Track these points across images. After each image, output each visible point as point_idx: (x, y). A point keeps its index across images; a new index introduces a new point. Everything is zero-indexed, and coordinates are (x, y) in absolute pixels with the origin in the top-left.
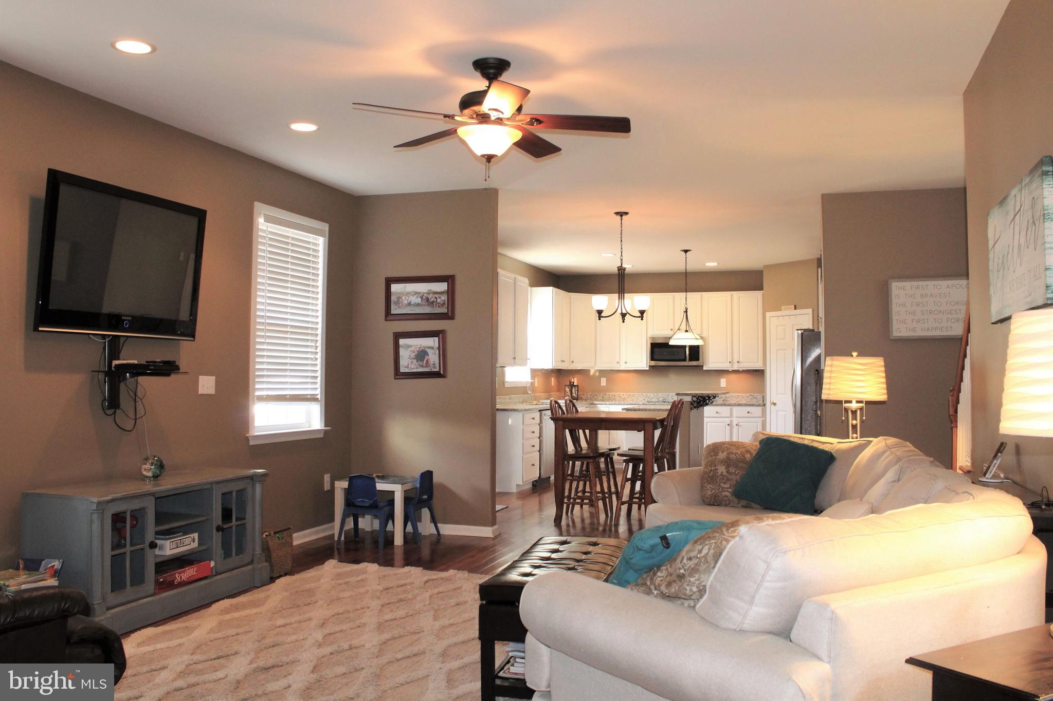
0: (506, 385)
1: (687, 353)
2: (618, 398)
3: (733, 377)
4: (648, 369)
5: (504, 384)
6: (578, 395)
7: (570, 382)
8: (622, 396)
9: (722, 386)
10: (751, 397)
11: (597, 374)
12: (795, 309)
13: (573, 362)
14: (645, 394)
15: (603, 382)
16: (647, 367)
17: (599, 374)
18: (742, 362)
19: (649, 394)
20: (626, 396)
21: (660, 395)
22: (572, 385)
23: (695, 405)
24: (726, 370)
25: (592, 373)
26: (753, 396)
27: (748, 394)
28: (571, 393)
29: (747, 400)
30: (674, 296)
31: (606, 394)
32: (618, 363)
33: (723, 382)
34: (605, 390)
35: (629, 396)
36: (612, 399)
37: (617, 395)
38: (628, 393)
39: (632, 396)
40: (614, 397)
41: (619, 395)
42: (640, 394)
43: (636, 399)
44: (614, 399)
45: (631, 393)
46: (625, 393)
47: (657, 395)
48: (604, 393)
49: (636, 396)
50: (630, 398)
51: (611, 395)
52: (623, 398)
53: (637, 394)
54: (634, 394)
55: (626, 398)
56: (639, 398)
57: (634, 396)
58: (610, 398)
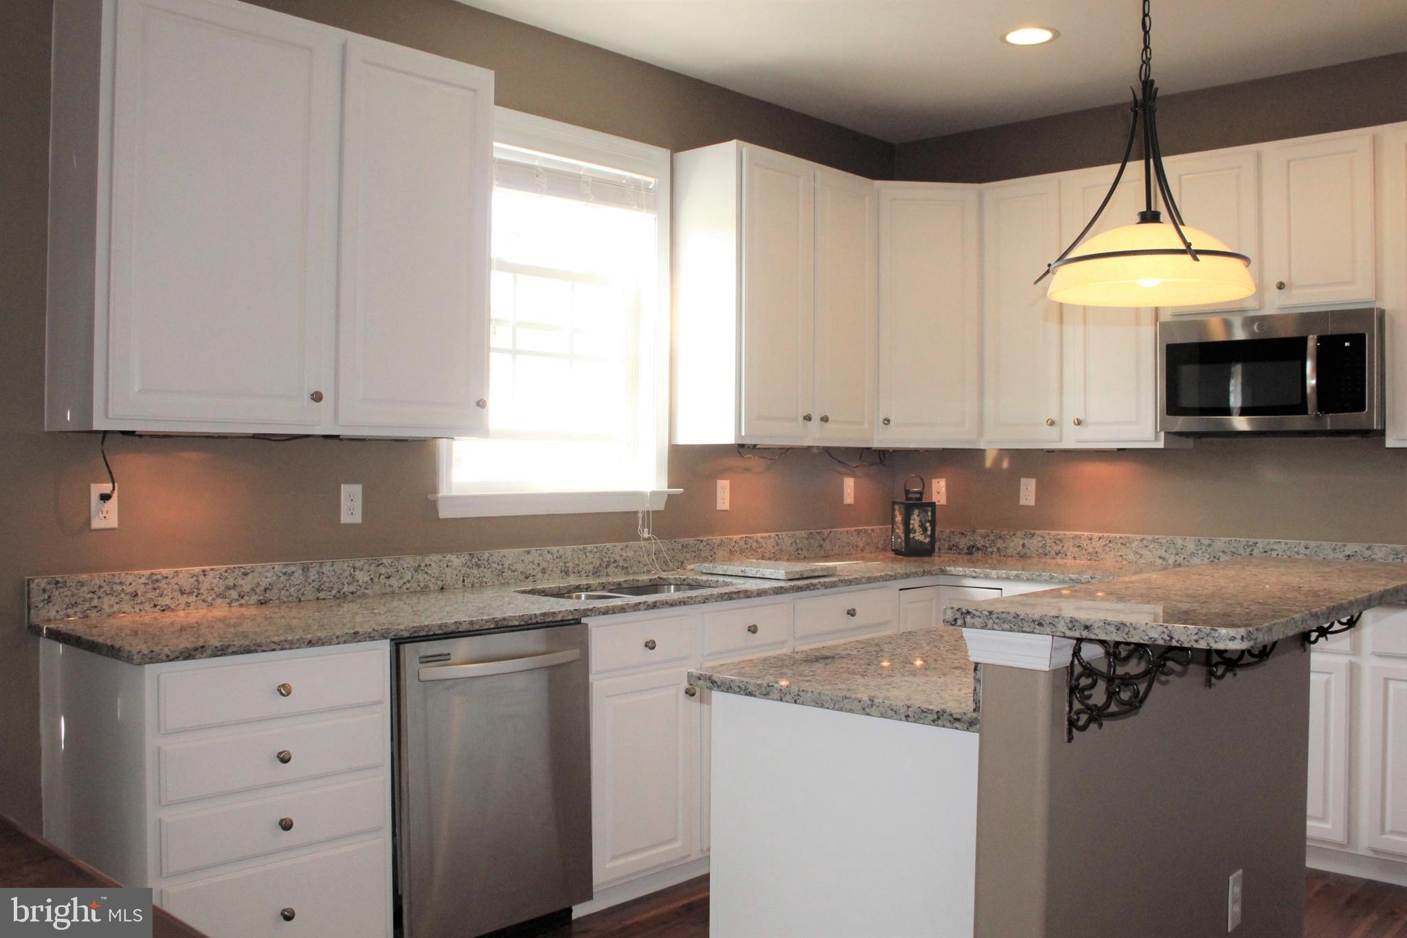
0: (443, 514)
1: (1311, 382)
2: (1069, 546)
4: (1160, 444)
5: (433, 506)
6: (932, 536)
7: (907, 492)
8: (1084, 543)
11: (1005, 465)
13: (887, 421)
14: (1164, 539)
15: (1028, 492)
16: (1157, 438)
17: (1011, 464)
19: (1179, 541)
20: (1098, 545)
22: (917, 503)
23: (1098, 696)
25: (988, 463)
28: (908, 530)
31: (1033, 535)
32: (1052, 423)
34: (1031, 521)
35: (1111, 545)
36: (1053, 553)
37: (1071, 541)
38: (1105, 535)
39: (1119, 545)
40: (1060, 548)
41: (1077, 542)
42: (1150, 537)
43: (1132, 557)
44: (1059, 552)
45: (1118, 535)
46: (1096, 535)
47: (1209, 545)
48: (1028, 531)
49: (1134, 546)
50: (1112, 552)
51: (1051, 539)
52: (1091, 550)
53: (1138, 537)
54: (1128, 538)
55: (1100, 551)
56: (1143, 552)
57: (1128, 545)
58: (1048, 548)
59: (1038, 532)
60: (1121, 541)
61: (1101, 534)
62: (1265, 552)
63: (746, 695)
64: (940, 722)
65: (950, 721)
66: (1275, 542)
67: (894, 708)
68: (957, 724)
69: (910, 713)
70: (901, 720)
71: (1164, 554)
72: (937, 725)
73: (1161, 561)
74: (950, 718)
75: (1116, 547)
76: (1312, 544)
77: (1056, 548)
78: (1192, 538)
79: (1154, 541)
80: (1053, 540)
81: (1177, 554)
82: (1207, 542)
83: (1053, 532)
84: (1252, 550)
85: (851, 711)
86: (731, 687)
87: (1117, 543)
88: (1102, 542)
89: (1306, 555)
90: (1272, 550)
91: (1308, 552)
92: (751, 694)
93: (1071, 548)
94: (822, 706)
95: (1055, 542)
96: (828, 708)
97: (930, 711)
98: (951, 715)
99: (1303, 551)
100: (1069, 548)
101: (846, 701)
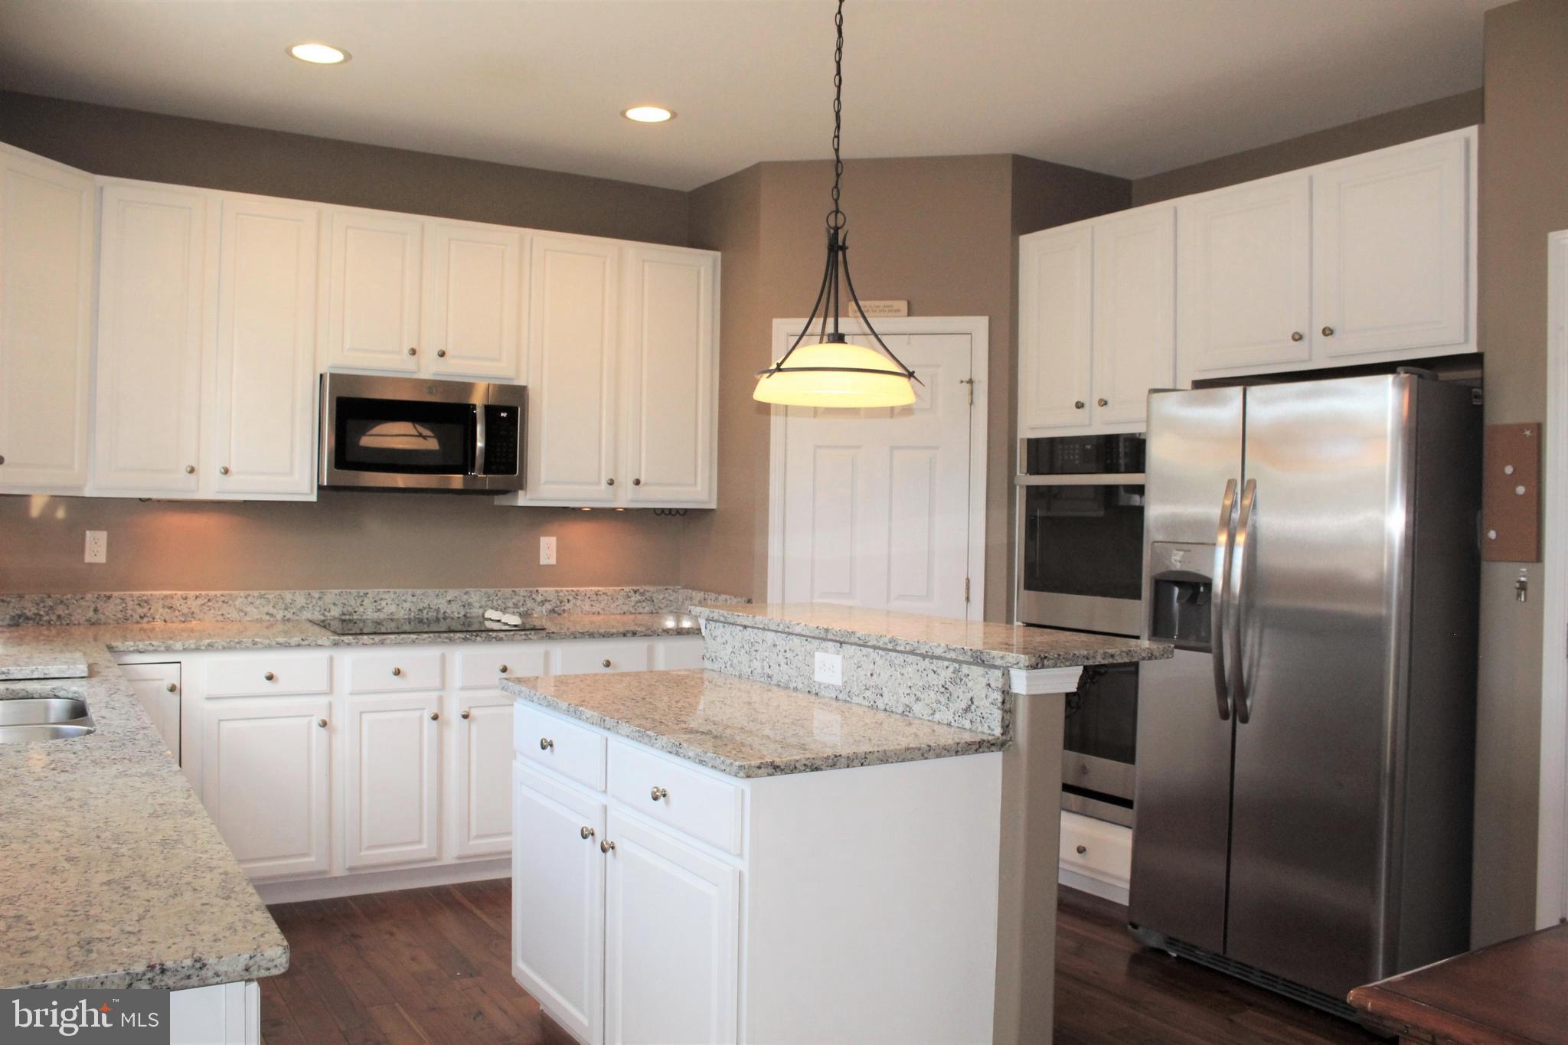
2: (160, 611)
3: (579, 533)
4: (313, 498)
8: (176, 603)
9: (543, 561)
10: (638, 597)
11: (64, 516)
12: (909, 314)
14: (271, 595)
15: (96, 547)
16: (310, 492)
17: (71, 514)
18: (646, 484)
19: (288, 596)
20: (195, 605)
21: (331, 595)
24: (574, 509)
25: (36, 512)
26: (642, 594)
27: (627, 589)
29: (625, 608)
30: (423, 227)
31: (109, 597)
33: (548, 549)
34: (101, 580)
35: (210, 604)
36: (136, 617)
37: (161, 602)
38: (203, 593)
39: (221, 603)
40: (145, 610)
41: (168, 602)
42: (256, 593)
43: (234, 615)
44: (145, 616)
45: (219, 593)
46: (192, 594)
47: (320, 598)
48: (103, 593)
49: (237, 603)
50: (212, 611)
51: (133, 601)
52: (185, 610)
53: (242, 593)
54: (231, 595)
55: (197, 611)
56: (249, 609)
57: (230, 602)
58: (130, 612)
59: (115, 594)
60: (223, 598)
61: (198, 593)
62: (376, 602)
63: (812, 771)
64: (981, 750)
65: (988, 747)
66: (384, 592)
67: (948, 748)
68: (993, 748)
69: (960, 749)
70: (952, 756)
71: (272, 611)
72: (979, 753)
73: (268, 617)
74: (988, 744)
75: (217, 605)
76: (419, 592)
77: (140, 611)
78: (302, 592)
79: (261, 597)
80: (136, 602)
81: (286, 609)
82: (317, 595)
83: (136, 593)
84: (363, 601)
85: (912, 759)
86: (796, 768)
87: (217, 602)
88: (200, 601)
89: (412, 602)
90: (381, 599)
91: (414, 599)
92: (817, 769)
93: (161, 610)
94: (887, 762)
95: (139, 604)
96: (892, 762)
97: (974, 743)
98: (989, 742)
99: (410, 598)
100: (157, 610)
101: (908, 752)
